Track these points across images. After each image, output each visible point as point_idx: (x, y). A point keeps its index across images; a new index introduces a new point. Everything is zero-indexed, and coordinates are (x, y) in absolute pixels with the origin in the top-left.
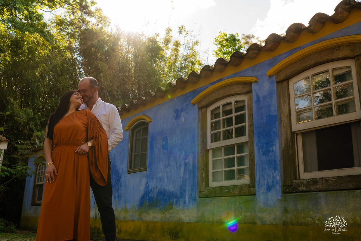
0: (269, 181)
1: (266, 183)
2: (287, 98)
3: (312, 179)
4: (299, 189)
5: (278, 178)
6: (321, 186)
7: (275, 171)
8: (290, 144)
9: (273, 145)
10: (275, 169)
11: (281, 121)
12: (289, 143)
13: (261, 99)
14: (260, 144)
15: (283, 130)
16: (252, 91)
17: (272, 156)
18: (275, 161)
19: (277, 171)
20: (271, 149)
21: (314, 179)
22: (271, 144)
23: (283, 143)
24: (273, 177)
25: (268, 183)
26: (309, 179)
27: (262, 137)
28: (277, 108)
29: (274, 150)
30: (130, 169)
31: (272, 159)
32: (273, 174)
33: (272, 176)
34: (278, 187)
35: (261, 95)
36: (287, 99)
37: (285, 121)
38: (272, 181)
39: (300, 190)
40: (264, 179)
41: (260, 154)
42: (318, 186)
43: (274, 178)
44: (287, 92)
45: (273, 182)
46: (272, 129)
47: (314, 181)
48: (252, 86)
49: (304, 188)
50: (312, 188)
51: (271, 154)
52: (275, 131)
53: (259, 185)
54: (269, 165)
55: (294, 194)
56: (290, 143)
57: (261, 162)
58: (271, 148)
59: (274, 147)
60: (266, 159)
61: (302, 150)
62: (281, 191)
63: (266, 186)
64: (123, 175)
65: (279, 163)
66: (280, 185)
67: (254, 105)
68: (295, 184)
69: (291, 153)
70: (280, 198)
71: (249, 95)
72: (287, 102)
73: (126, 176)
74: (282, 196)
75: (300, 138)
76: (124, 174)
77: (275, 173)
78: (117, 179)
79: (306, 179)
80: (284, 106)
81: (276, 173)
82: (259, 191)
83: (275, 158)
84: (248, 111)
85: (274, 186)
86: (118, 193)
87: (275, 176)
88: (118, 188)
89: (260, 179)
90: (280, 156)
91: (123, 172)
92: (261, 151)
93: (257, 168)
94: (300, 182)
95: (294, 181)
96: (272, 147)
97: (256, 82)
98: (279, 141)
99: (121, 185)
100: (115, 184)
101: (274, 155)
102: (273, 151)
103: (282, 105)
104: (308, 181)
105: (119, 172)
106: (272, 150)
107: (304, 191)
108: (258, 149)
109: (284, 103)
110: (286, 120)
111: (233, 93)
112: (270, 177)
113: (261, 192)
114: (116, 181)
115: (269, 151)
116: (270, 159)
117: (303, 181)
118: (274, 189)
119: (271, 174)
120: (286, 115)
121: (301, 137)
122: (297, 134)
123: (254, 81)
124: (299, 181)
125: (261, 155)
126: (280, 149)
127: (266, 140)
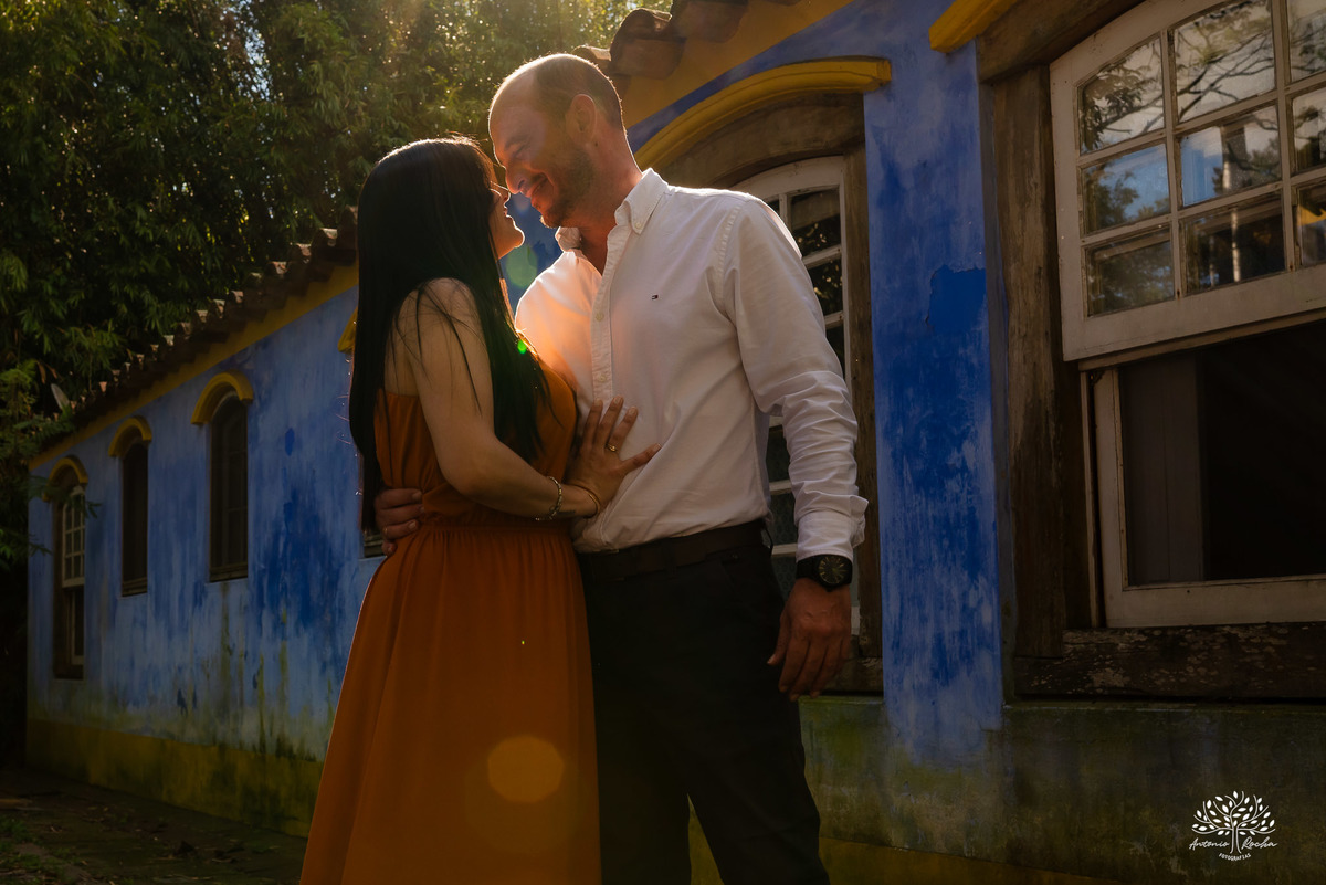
0: (947, 629)
1: (929, 640)
2: (1037, 172)
3: (1156, 633)
4: (1091, 681)
5: (988, 616)
6: (1202, 670)
7: (973, 576)
8: (1052, 434)
9: (964, 436)
10: (974, 566)
11: (1006, 303)
12: (1047, 428)
13: (908, 183)
14: (900, 431)
15: (1017, 356)
16: (863, 141)
17: (957, 499)
18: (973, 524)
19: (982, 580)
20: (953, 459)
21: (1170, 633)
22: (955, 432)
23: (1018, 423)
24: (964, 607)
25: (939, 639)
26: (1141, 631)
27: (910, 392)
28: (982, 232)
29: (970, 465)
30: (371, 538)
31: (958, 514)
32: (964, 595)
33: (958, 606)
34: (988, 666)
35: (907, 161)
36: (1036, 177)
37: (1028, 301)
38: (957, 628)
39: (1097, 685)
40: (924, 620)
41: (902, 485)
42: (1190, 669)
43: (968, 613)
44: (1037, 133)
45: (962, 634)
46: (961, 351)
47: (1170, 643)
48: (862, 111)
49: (1117, 680)
50: (1158, 683)
51: (952, 486)
52: (975, 361)
53: (896, 645)
54: (946, 543)
55: (1065, 708)
56: (1052, 424)
57: (906, 527)
58: (955, 454)
59: (968, 447)
60: (930, 513)
61: (1120, 461)
62: (1000, 687)
63: (928, 656)
64: (346, 567)
65: (992, 537)
66: (998, 653)
67: (875, 218)
68: (1074, 651)
69: (1054, 480)
70: (994, 723)
71: (852, 158)
72: (1037, 194)
73: (357, 569)
74: (1004, 713)
75: (1108, 396)
76: (349, 559)
77: (972, 591)
78: (327, 579)
79: (1129, 630)
80: (1023, 218)
81: (977, 588)
82: (900, 681)
83: (972, 510)
84: (851, 248)
85: (968, 657)
86: (334, 648)
87: (972, 603)
88: (333, 620)
89: (901, 616)
90: (997, 498)
91: (346, 553)
92: (907, 467)
93: (890, 558)
94: (1098, 646)
95: (1069, 635)
96: (959, 450)
97: (883, 86)
98: (994, 416)
99: (341, 611)
100: (322, 604)
101: (969, 493)
102: (964, 469)
103: (1014, 210)
104: (1139, 642)
105: (331, 551)
106: (958, 465)
107: (1114, 695)
108: (894, 455)
109: (1024, 201)
110: (1032, 301)
111: (775, 151)
112: (949, 609)
113: (906, 684)
114: (322, 591)
115: (948, 472)
116: (952, 515)
117: (1115, 639)
118: (969, 673)
119: (955, 593)
120: (1034, 270)
121: (1117, 392)
122: (1095, 376)
123: (868, 80)
124: (1095, 639)
125: (907, 489)
126: (996, 458)
127: (930, 412)
